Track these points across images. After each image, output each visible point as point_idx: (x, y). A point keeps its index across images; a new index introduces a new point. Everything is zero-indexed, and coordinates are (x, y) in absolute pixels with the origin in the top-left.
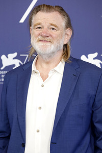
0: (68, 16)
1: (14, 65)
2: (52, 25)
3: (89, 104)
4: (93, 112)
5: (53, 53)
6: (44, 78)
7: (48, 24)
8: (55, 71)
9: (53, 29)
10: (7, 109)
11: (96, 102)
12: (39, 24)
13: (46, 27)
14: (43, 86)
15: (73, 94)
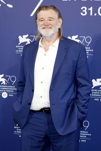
1: (26, 42)
2: (50, 18)
3: (73, 66)
4: (76, 71)
5: (53, 34)
6: (46, 50)
7: (47, 18)
8: (53, 46)
9: (50, 20)
11: (78, 65)
12: (42, 18)
13: (46, 20)
14: (45, 55)
15: (64, 59)
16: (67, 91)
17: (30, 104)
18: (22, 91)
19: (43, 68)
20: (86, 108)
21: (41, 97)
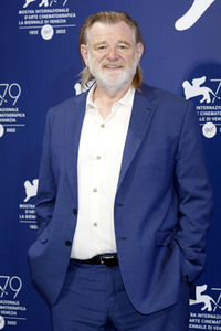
0: (136, 25)
2: (121, 42)
4: (176, 162)
7: (115, 41)
8: (121, 105)
9: (123, 47)
10: (51, 162)
13: (112, 47)
16: (154, 208)
17: (69, 244)
18: (50, 217)
19: (99, 158)
20: (203, 252)
21: (95, 225)
